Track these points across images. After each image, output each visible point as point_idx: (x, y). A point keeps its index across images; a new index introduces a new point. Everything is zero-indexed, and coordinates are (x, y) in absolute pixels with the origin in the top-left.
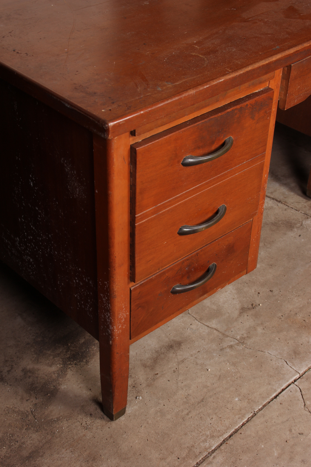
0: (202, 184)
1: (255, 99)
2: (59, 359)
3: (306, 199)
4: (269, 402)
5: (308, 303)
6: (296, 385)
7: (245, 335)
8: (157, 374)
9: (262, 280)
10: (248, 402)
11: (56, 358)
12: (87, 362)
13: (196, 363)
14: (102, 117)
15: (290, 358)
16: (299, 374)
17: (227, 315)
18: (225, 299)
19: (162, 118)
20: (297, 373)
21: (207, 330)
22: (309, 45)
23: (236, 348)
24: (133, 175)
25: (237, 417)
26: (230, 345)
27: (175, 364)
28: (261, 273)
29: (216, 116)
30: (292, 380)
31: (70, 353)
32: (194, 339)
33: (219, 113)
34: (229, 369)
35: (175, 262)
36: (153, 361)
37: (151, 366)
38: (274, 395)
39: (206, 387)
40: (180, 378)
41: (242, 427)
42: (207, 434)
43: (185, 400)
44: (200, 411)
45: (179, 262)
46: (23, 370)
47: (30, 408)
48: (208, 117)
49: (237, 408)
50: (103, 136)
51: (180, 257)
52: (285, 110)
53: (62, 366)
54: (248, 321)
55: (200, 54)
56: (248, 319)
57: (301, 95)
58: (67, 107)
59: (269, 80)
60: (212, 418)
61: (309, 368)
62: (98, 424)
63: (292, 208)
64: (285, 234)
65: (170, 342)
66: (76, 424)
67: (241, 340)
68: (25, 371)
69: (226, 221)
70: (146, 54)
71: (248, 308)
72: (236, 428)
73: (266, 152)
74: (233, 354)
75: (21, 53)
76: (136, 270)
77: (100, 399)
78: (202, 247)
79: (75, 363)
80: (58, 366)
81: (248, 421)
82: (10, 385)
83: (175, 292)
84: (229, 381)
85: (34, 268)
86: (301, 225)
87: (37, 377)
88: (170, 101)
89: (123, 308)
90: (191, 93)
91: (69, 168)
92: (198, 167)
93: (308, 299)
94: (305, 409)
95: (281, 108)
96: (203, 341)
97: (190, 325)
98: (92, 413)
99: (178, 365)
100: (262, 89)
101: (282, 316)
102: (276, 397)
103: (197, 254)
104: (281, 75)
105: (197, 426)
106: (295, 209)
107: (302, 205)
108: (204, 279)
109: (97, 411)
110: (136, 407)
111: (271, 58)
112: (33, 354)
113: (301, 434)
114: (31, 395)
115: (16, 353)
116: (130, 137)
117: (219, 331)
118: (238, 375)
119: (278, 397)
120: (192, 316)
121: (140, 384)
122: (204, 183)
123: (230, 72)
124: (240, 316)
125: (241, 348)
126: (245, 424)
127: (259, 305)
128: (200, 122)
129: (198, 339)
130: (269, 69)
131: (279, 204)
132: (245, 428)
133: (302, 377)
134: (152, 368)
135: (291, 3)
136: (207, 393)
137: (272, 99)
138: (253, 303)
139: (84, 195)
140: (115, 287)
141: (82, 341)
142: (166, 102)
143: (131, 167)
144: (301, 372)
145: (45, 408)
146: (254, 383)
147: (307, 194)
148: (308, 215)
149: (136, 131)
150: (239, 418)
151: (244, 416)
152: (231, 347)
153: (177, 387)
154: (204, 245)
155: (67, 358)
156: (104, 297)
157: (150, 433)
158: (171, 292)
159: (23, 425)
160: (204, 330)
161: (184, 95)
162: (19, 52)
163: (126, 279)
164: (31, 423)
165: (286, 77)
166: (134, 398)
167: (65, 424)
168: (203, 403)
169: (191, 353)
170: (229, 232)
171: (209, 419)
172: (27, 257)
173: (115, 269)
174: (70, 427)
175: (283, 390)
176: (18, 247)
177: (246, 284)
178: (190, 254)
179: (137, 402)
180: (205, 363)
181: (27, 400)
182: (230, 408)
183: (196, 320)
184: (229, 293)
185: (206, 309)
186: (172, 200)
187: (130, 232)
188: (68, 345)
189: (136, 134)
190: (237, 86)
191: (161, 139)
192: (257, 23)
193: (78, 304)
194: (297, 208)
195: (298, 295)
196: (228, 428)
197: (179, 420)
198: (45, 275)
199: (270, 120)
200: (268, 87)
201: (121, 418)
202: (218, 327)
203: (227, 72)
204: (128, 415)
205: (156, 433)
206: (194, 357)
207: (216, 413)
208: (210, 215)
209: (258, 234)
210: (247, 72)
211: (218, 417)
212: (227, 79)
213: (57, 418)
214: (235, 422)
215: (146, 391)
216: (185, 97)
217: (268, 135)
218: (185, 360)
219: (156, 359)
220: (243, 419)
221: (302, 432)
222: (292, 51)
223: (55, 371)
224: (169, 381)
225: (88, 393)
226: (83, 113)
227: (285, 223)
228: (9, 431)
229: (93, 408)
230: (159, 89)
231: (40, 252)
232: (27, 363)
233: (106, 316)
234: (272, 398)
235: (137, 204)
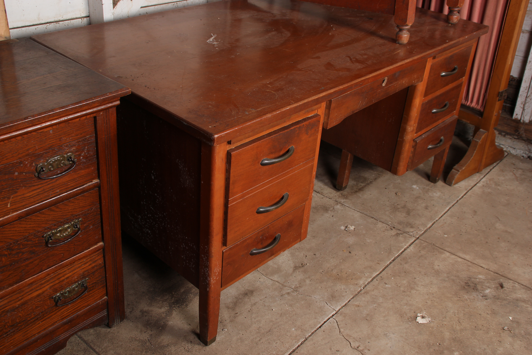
0: (273, 178)
1: (309, 121)
2: (166, 303)
3: (336, 191)
4: (316, 331)
5: (340, 262)
6: (334, 319)
7: (298, 285)
8: (237, 313)
9: (308, 247)
10: (301, 331)
11: (164, 303)
12: (187, 305)
13: (264, 305)
14: (210, 131)
15: (329, 301)
16: (336, 311)
17: (285, 271)
18: (283, 260)
19: (249, 132)
20: (334, 310)
21: (271, 282)
22: (342, 87)
23: (292, 294)
24: (228, 171)
25: (294, 341)
26: (288, 292)
27: (249, 306)
28: (307, 242)
29: (284, 132)
30: (331, 315)
31: (174, 299)
32: (262, 288)
33: (285, 130)
34: (287, 308)
35: (253, 233)
36: (233, 304)
37: (233, 308)
38: (319, 325)
39: (272, 321)
40: (254, 316)
41: (297, 348)
42: (273, 353)
43: (257, 331)
44: (269, 338)
45: (256, 232)
46: (141, 311)
47: (147, 337)
48: (278, 132)
49: (294, 335)
50: (210, 144)
51: (257, 229)
52: (328, 129)
53: (168, 308)
54: (299, 276)
55: (272, 91)
56: (299, 274)
57: (338, 119)
58: (184, 124)
59: (317, 109)
60: (277, 343)
61: (342, 306)
62: (197, 348)
63: (327, 197)
64: (323, 215)
65: (246, 291)
66: (181, 348)
67: (295, 289)
68: (142, 312)
69: (288, 204)
70: (236, 89)
71: (299, 267)
72: (294, 349)
73: (315, 157)
74: (290, 298)
75: (150, 88)
76: (228, 237)
77: (198, 331)
78: (272, 222)
79: (178, 306)
80: (166, 308)
81: (302, 344)
82: (132, 322)
83: (252, 254)
84: (288, 317)
85: (151, 237)
86: (333, 209)
87: (151, 316)
88: (254, 121)
89: (218, 265)
90: (268, 116)
91: (182, 166)
92: (270, 166)
93: (340, 260)
94: (340, 334)
95: (325, 128)
96: (269, 290)
97: (259, 279)
98: (192, 341)
99: (252, 307)
100: (313, 115)
101: (323, 272)
102: (320, 327)
103: (268, 227)
104: (325, 106)
105: (266, 348)
106: (329, 198)
107: (334, 195)
108: (272, 245)
109: (196, 339)
110: (223, 336)
111: (319, 95)
112: (148, 299)
113: (338, 351)
114: (147, 328)
115: (135, 299)
116: (227, 145)
117: (279, 283)
118: (294, 313)
119: (322, 327)
120: (260, 272)
121: (225, 320)
122: (275, 178)
123: (293, 103)
124: (294, 272)
125: (295, 294)
126: (300, 346)
127: (307, 264)
128: (273, 136)
129: (265, 288)
130: (318, 102)
131: (318, 194)
132: (300, 348)
133: (337, 313)
134: (233, 309)
135: (328, 60)
136: (272, 326)
137: (319, 122)
138: (302, 263)
139: (192, 185)
140: (213, 250)
141: (182, 290)
142: (252, 122)
143: (227, 165)
144: (337, 310)
145: (158, 337)
146: (305, 318)
147: (337, 188)
148: (338, 202)
149: (232, 141)
150: (295, 342)
151: (298, 340)
152: (288, 293)
153: (252, 322)
154: (273, 221)
155: (172, 303)
156: (204, 257)
157: (234, 354)
158: (250, 254)
159: (143, 349)
160: (269, 282)
161: (263, 118)
162: (149, 87)
163: (220, 244)
164: (149, 348)
165: (328, 107)
166: (221, 330)
167: (173, 349)
168: (270, 332)
169: (261, 298)
170: (289, 212)
171: (274, 343)
172: (146, 230)
173: (213, 237)
174: (176, 350)
175: (325, 322)
176: (140, 222)
177: (297, 250)
178: (263, 227)
179: (224, 333)
180: (270, 305)
181: (145, 332)
182: (289, 335)
183: (263, 276)
184: (285, 256)
185: (270, 268)
186: (253, 188)
187: (224, 211)
188: (172, 293)
189: (232, 143)
190: (298, 112)
191: (247, 147)
192: (307, 72)
193: (184, 262)
194: (330, 197)
195: (333, 257)
196: (288, 349)
197: (254, 344)
198: (159, 242)
199: (318, 136)
200: (317, 113)
201: (212, 344)
202: (279, 280)
203: (291, 103)
204: (218, 341)
205: (238, 354)
206: (263, 301)
207: (280, 339)
208: (278, 200)
209: (308, 213)
210: (304, 103)
211: (281, 341)
212: (292, 108)
213: (167, 344)
214: (293, 345)
215: (230, 325)
216: (264, 119)
217: (316, 145)
218: (256, 303)
219: (236, 303)
220: (298, 343)
221: (338, 350)
222: (332, 91)
223: (164, 312)
224: (245, 318)
225: (189, 327)
226: (196, 129)
227: (322, 207)
228: (133, 353)
229: (192, 337)
230: (247, 113)
231: (157, 225)
232: (144, 306)
233: (205, 271)
234: (318, 328)
235: (230, 191)
